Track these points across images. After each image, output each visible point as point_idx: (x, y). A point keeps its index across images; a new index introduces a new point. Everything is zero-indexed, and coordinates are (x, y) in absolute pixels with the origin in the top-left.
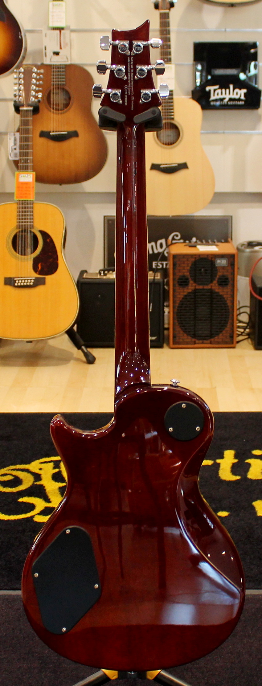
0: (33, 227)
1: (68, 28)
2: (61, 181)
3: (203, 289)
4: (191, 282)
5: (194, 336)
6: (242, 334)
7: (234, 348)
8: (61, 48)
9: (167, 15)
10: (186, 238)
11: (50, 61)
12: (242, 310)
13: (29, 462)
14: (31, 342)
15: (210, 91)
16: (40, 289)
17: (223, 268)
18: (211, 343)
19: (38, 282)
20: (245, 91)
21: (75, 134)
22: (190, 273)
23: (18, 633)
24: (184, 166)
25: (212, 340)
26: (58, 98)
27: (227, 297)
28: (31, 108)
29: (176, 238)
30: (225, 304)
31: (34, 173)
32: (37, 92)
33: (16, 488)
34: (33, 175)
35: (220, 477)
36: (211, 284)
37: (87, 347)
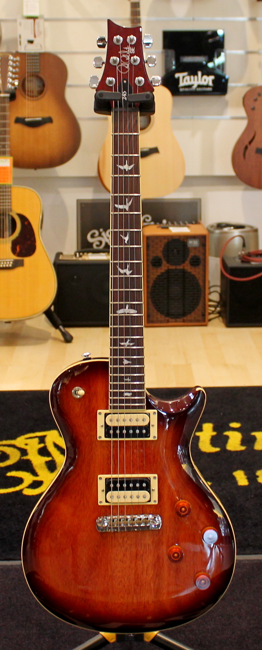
0: (11, 210)
1: (42, 17)
2: (36, 166)
3: (176, 270)
4: (164, 262)
5: (168, 315)
6: (213, 312)
7: (206, 325)
8: (35, 36)
9: (137, 4)
10: (157, 220)
11: (25, 49)
12: (212, 290)
13: (14, 438)
14: (9, 322)
15: (179, 78)
16: (19, 270)
17: (195, 248)
18: (184, 321)
19: (17, 264)
20: (212, 78)
21: (49, 120)
22: (163, 254)
23: (15, 602)
24: (155, 150)
25: (185, 318)
26: (33, 85)
27: (199, 276)
28: (8, 95)
29: (147, 220)
30: (197, 284)
31: (12, 158)
32: (13, 79)
33: (4, 462)
34: (11, 161)
35: (200, 450)
36: (183, 265)
37: (65, 326)
